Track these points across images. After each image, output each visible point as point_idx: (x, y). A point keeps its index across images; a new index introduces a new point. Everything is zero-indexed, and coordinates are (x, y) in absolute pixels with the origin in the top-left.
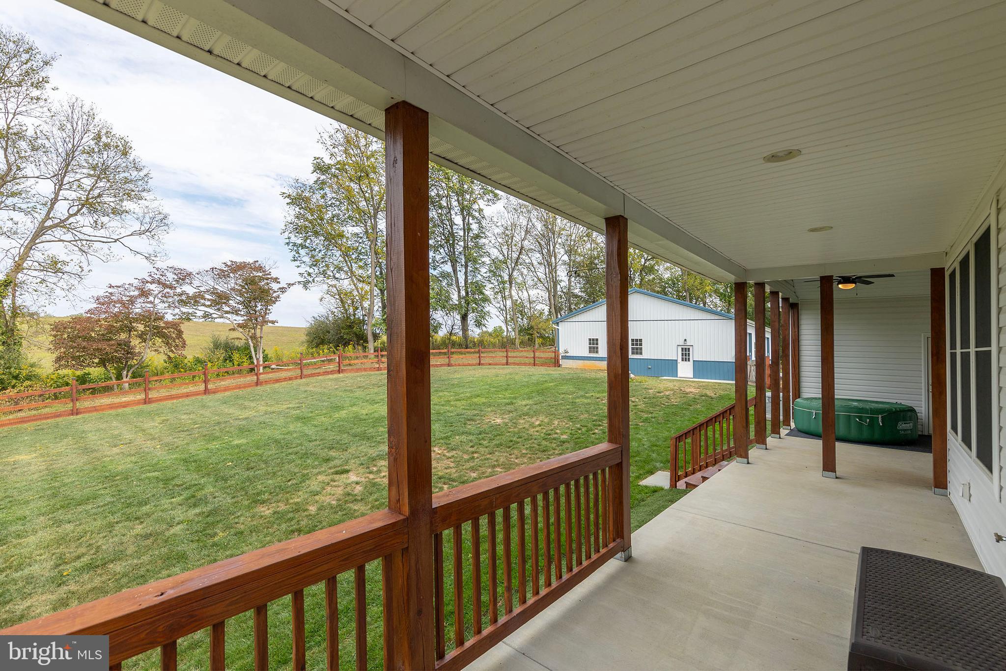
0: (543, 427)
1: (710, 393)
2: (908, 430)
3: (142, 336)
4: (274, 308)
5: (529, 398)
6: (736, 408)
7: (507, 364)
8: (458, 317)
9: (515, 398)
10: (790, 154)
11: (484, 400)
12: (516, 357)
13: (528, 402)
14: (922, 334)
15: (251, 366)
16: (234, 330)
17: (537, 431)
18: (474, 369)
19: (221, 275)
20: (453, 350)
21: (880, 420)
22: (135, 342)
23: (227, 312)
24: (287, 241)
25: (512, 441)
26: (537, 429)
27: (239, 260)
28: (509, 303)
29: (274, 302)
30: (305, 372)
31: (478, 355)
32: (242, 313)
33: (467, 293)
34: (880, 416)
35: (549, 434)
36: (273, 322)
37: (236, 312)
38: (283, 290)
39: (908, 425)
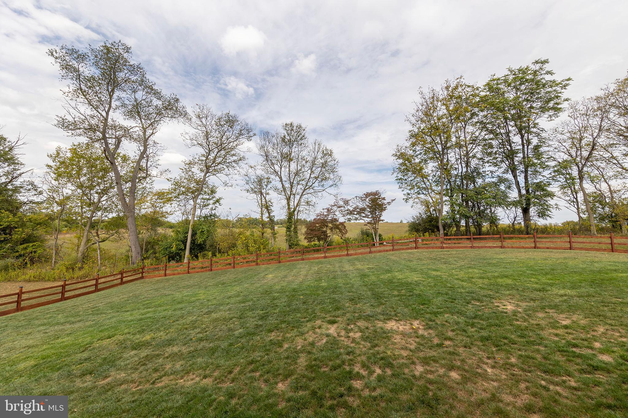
0: (569, 331)
3: (331, 229)
4: (384, 213)
5: (573, 288)
7: (571, 248)
8: (519, 211)
9: (551, 285)
11: (509, 281)
12: (584, 243)
13: (569, 292)
15: (373, 243)
16: (366, 225)
17: (557, 335)
18: (525, 252)
19: (362, 199)
20: (505, 236)
22: (328, 231)
23: (363, 217)
24: (396, 178)
25: (506, 338)
26: (559, 332)
27: (369, 192)
28: (580, 196)
29: (385, 210)
30: (396, 247)
31: (533, 240)
32: (370, 217)
33: (527, 191)
35: (575, 346)
36: (383, 220)
37: (367, 216)
38: (389, 203)
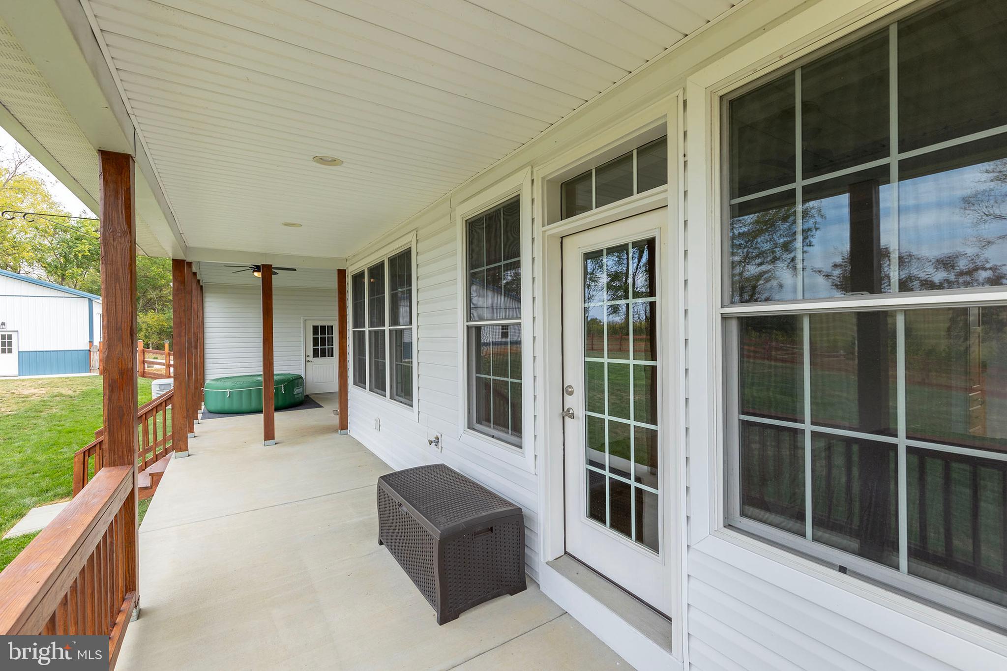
1: (65, 391)
2: (299, 393)
6: (175, 399)
10: (333, 162)
14: (302, 317)
21: (283, 389)
34: (283, 385)
39: (300, 389)
